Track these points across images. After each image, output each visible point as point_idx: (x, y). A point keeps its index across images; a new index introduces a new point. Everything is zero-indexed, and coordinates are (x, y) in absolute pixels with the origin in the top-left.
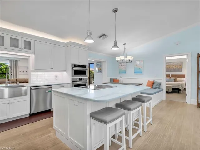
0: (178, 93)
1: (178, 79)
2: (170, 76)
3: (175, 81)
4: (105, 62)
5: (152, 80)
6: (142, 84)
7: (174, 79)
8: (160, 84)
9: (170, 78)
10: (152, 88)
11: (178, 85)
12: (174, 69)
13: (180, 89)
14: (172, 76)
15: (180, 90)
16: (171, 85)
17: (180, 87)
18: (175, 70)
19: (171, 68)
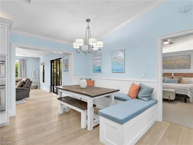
0: (186, 102)
1: (184, 79)
2: (173, 75)
3: (179, 82)
4: (71, 54)
5: (138, 84)
6: (119, 90)
7: (178, 79)
8: (151, 91)
9: (173, 78)
10: (137, 98)
11: (185, 90)
12: (177, 65)
13: (189, 95)
14: (175, 74)
15: (189, 98)
16: (174, 89)
17: (189, 92)
18: (179, 67)
19: (173, 65)
